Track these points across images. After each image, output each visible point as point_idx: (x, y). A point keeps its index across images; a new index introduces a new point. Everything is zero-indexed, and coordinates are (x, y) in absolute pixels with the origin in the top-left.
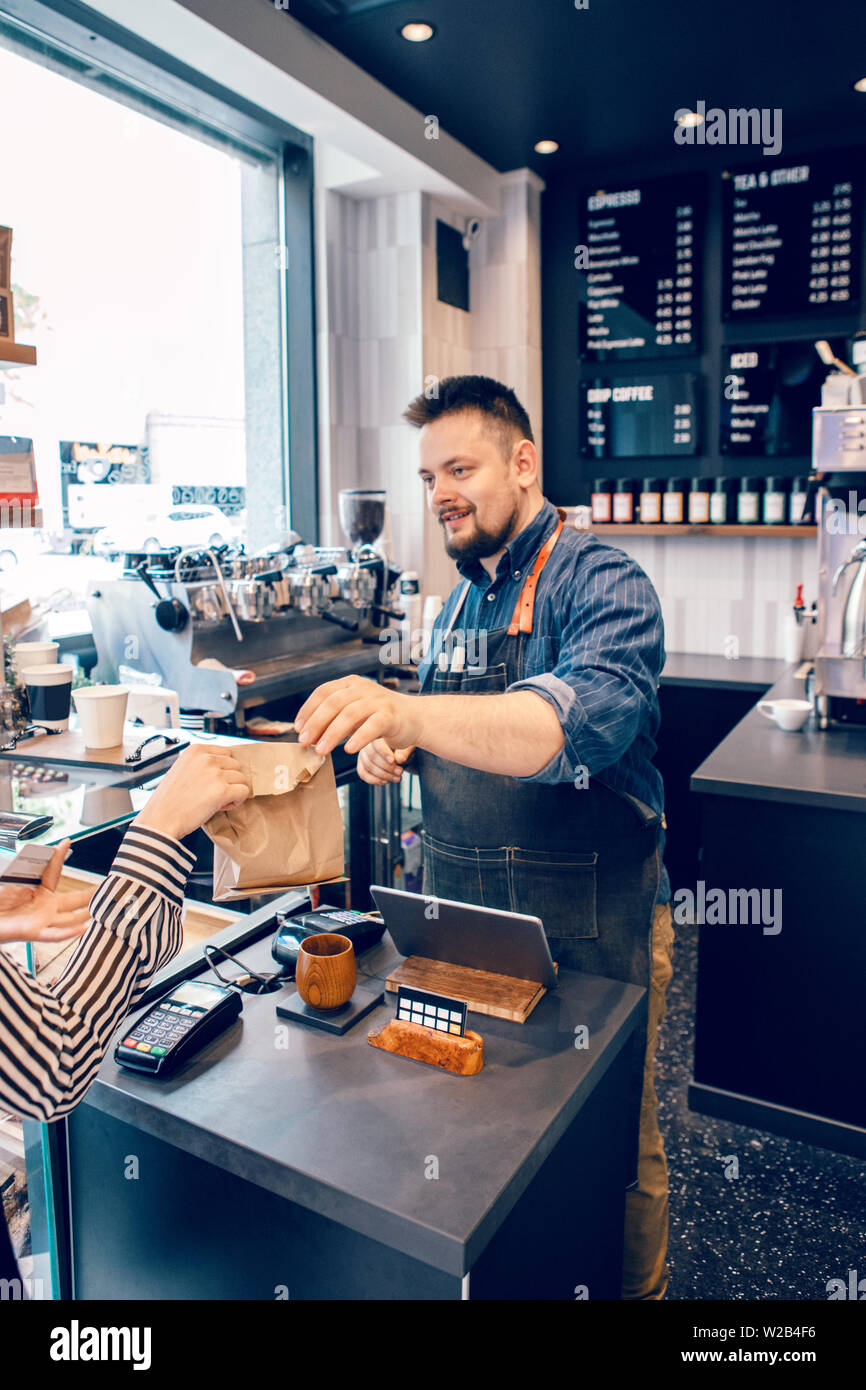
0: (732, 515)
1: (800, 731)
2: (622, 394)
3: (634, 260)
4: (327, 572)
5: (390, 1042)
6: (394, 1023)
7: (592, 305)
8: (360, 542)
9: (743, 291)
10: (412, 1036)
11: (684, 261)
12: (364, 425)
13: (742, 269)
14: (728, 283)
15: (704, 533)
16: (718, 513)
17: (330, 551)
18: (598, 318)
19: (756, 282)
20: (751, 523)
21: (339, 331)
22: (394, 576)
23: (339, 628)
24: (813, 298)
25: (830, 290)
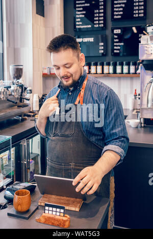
0: (115, 72)
1: (137, 127)
2: (86, 40)
3: (88, 5)
4: (8, 88)
5: (43, 220)
6: (44, 214)
7: (77, 16)
8: (16, 80)
9: (117, 13)
10: (49, 218)
11: (101, 5)
12: (16, 47)
13: (116, 8)
14: (113, 11)
15: (108, 76)
16: (111, 71)
17: (7, 82)
18: (79, 20)
19: (120, 11)
20: (120, 74)
21: (9, 21)
22: (26, 88)
23: (11, 103)
24: (134, 16)
25: (139, 14)
